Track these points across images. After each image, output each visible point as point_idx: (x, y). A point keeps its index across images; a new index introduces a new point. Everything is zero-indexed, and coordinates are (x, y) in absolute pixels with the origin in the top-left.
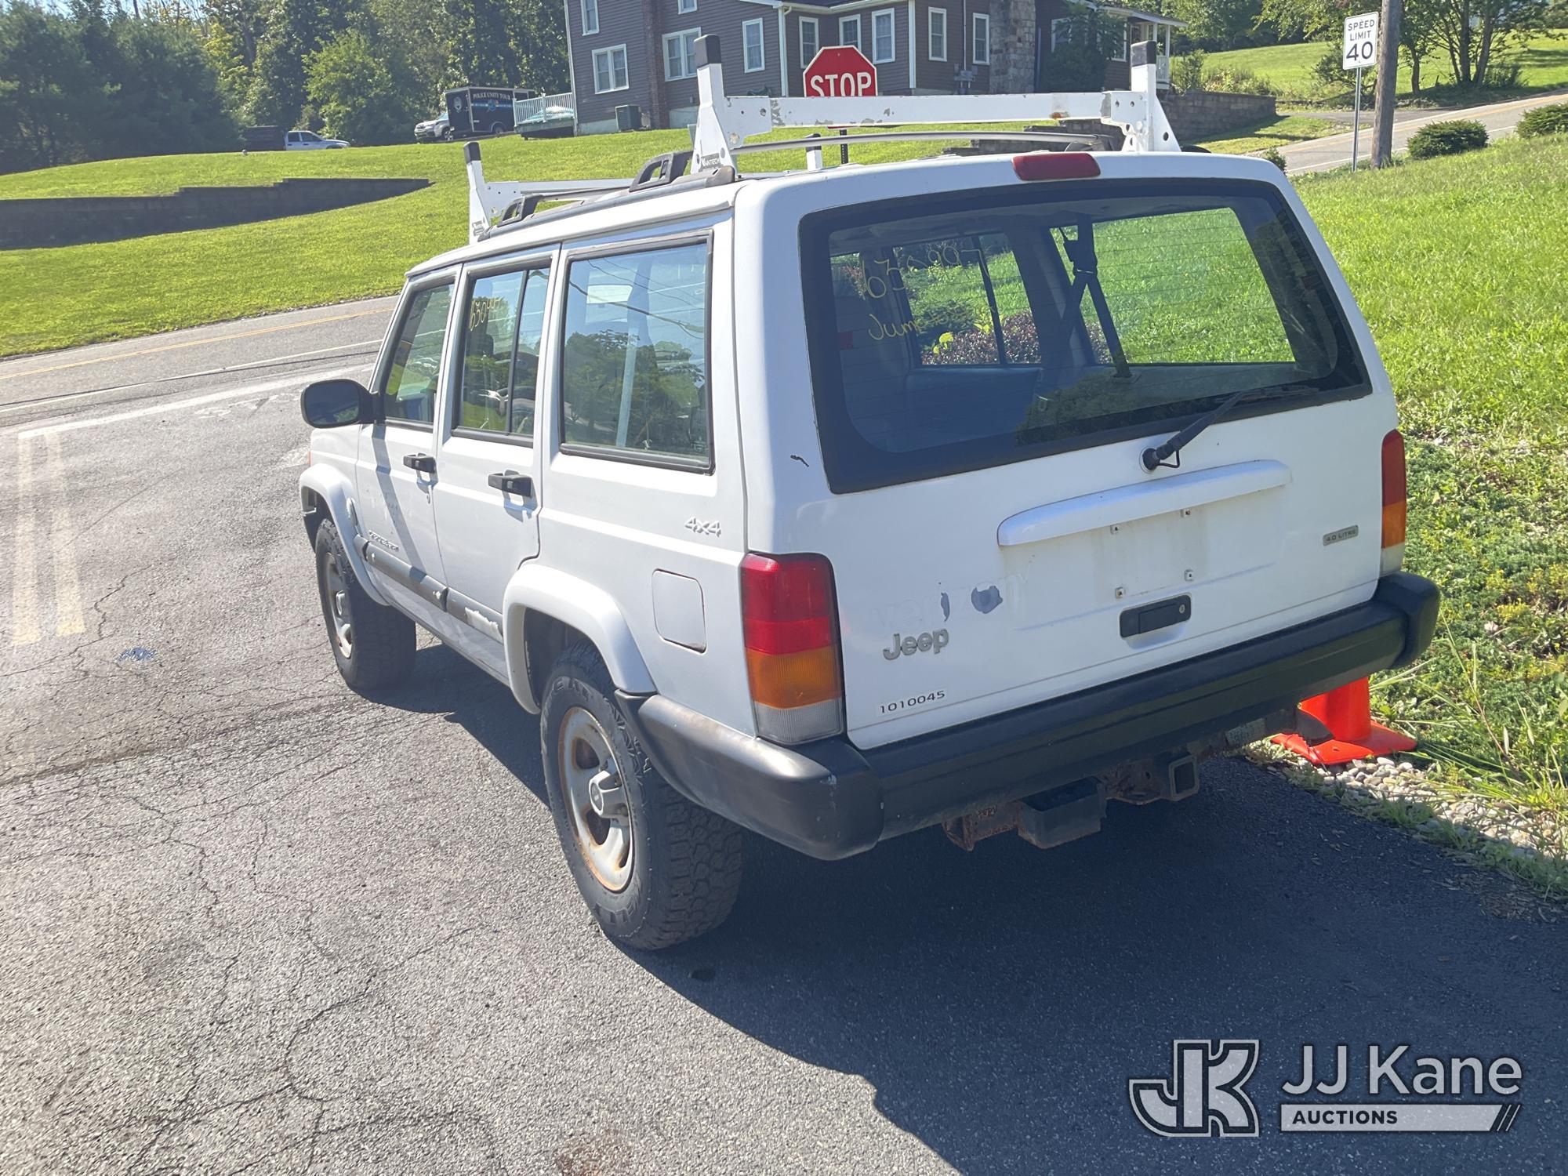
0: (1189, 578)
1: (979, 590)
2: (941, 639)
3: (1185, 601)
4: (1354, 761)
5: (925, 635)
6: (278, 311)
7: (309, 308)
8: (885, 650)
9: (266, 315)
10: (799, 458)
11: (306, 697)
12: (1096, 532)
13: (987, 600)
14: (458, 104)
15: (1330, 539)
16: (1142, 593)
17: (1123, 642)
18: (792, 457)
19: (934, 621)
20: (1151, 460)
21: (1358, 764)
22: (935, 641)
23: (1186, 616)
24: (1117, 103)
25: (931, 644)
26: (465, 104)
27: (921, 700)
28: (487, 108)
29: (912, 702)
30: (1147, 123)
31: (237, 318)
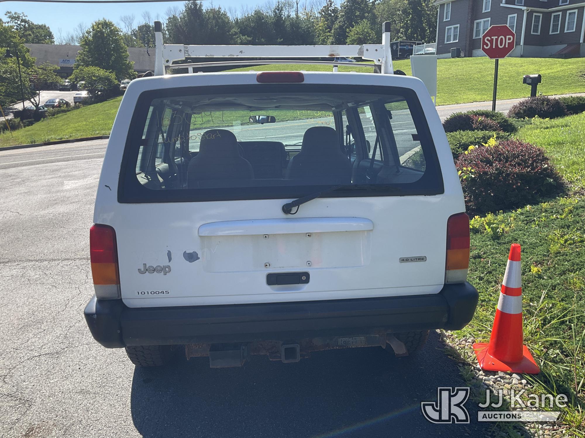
0: (309, 265)
1: (187, 252)
2: (167, 269)
3: (307, 275)
4: (499, 372)
5: (159, 266)
6: (300, 119)
7: (310, 119)
8: (139, 269)
10: (108, 187)
12: (255, 237)
13: (191, 257)
14: (395, 47)
15: (403, 260)
16: (280, 267)
17: (269, 288)
18: (105, 186)
19: (164, 262)
20: (287, 209)
21: (501, 374)
22: (165, 270)
23: (307, 281)
24: (367, 50)
25: (162, 270)
26: (397, 47)
27: (157, 293)
28: (405, 49)
29: (153, 293)
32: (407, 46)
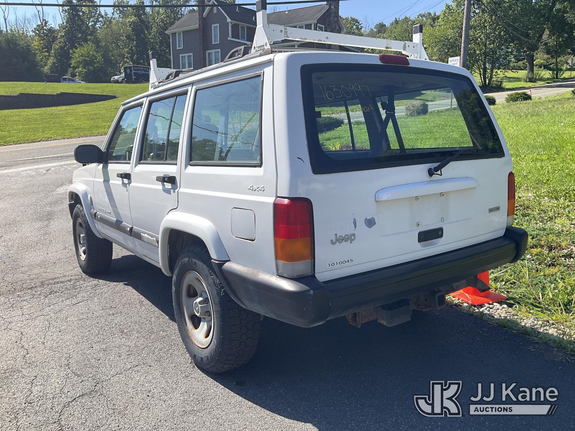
0: (443, 221)
1: (367, 218)
2: (353, 237)
3: (441, 229)
4: (485, 304)
5: (347, 235)
8: (331, 240)
9: (50, 140)
10: (300, 159)
11: (65, 276)
12: (410, 198)
13: (370, 223)
14: (128, 71)
15: (491, 210)
16: (426, 225)
17: (419, 244)
18: (298, 158)
19: (350, 230)
20: (431, 173)
21: (487, 305)
22: (350, 238)
23: (441, 236)
24: (409, 46)
25: (349, 239)
26: (131, 71)
27: (344, 262)
28: (139, 73)
29: (340, 263)
30: (419, 54)
31: (39, 141)
32: (140, 71)
